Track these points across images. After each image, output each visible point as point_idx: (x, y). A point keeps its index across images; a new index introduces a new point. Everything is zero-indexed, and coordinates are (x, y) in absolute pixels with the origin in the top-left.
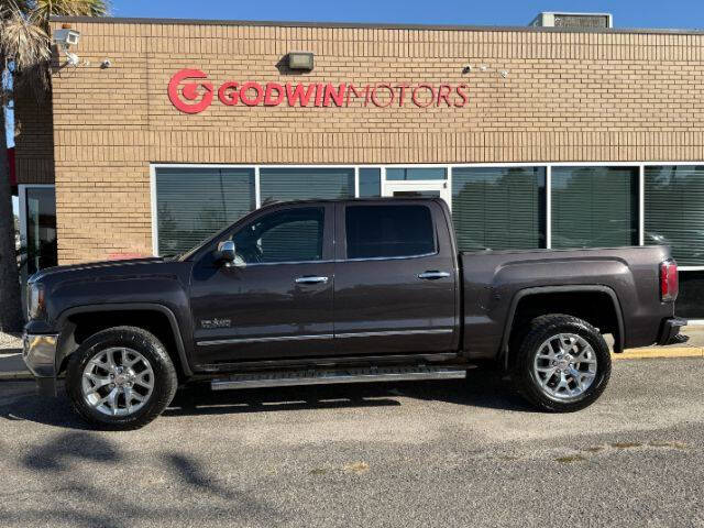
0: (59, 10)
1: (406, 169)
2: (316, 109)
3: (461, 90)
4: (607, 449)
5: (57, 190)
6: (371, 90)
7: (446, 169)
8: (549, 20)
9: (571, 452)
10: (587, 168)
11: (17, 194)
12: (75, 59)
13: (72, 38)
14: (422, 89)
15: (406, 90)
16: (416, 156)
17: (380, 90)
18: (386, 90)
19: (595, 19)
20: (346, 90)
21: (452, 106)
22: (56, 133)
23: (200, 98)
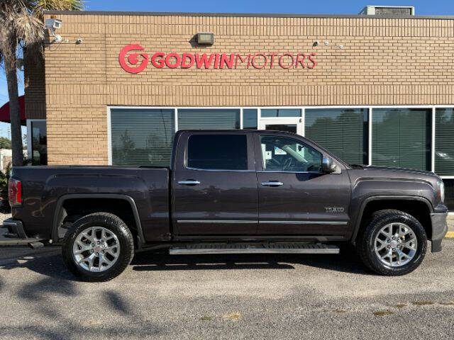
0: (51, 7)
1: (278, 110)
2: (215, 70)
3: (312, 57)
4: (409, 306)
5: (47, 123)
6: (251, 57)
7: (301, 110)
8: (371, 10)
9: (383, 308)
10: (396, 110)
11: (25, 125)
12: (59, 38)
13: (57, 24)
14: (286, 57)
15: (275, 57)
16: (281, 101)
17: (257, 57)
18: (261, 57)
19: (403, 10)
20: (235, 57)
21: (306, 68)
22: (47, 86)
23: (139, 63)
